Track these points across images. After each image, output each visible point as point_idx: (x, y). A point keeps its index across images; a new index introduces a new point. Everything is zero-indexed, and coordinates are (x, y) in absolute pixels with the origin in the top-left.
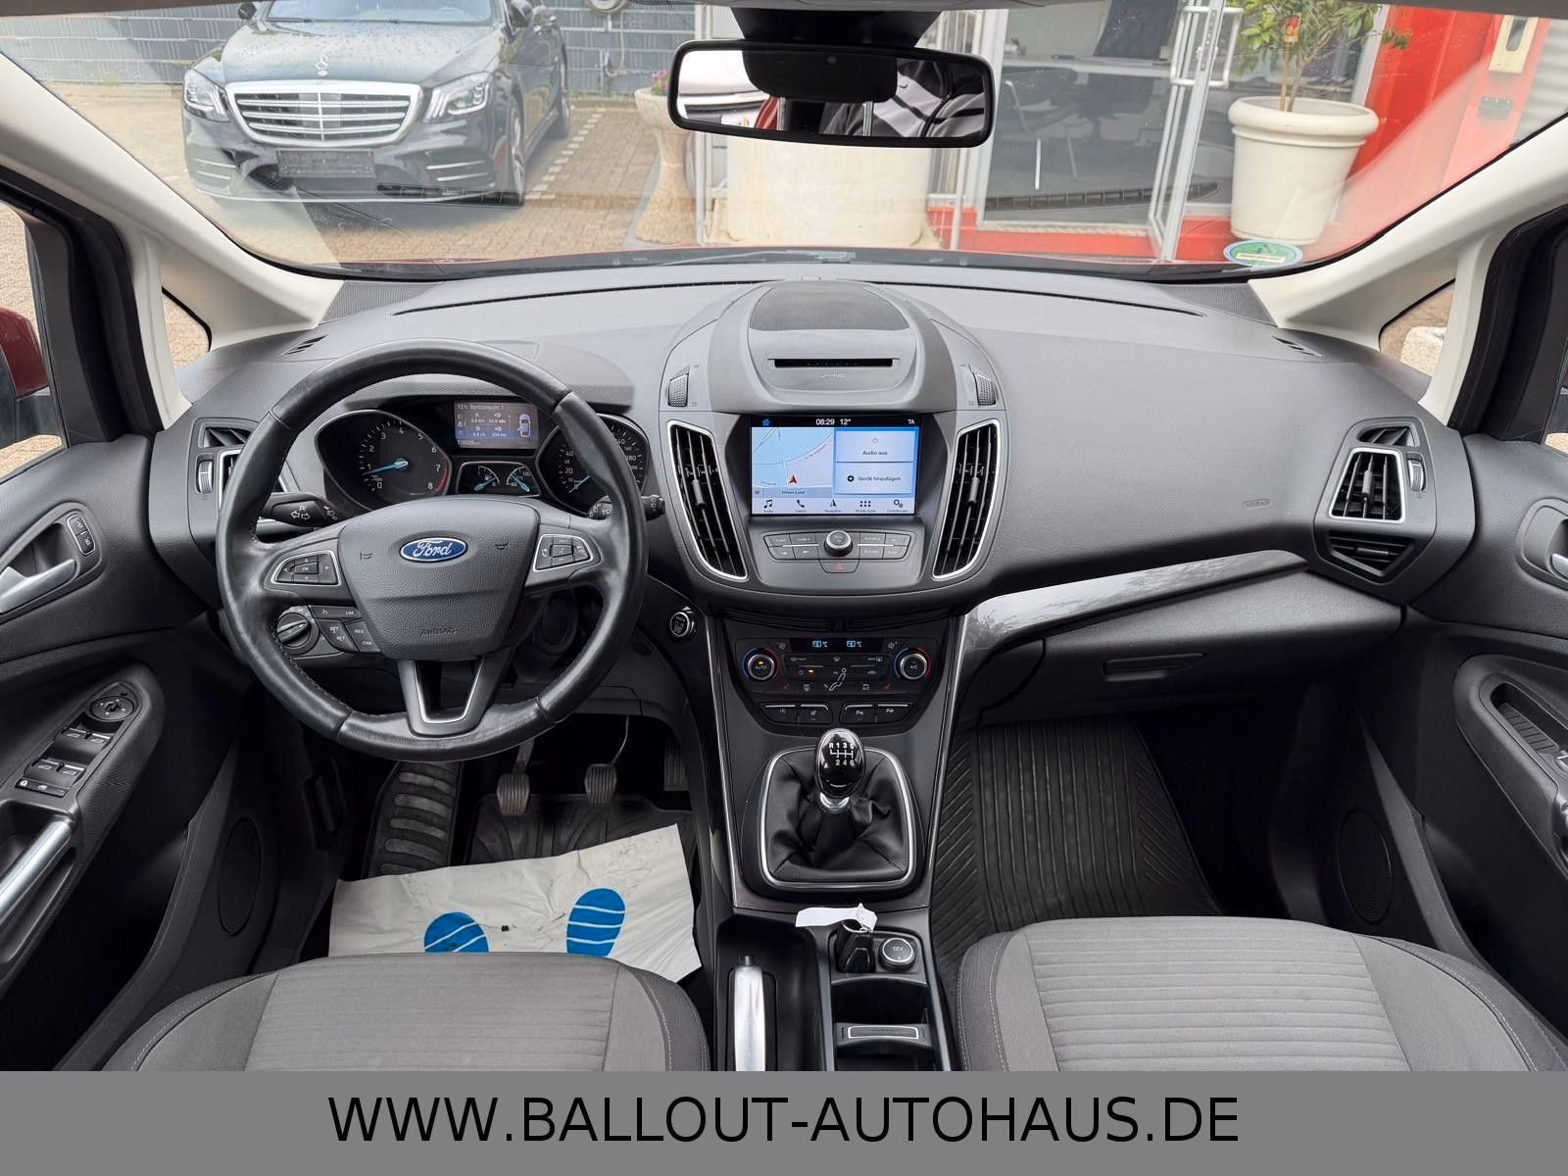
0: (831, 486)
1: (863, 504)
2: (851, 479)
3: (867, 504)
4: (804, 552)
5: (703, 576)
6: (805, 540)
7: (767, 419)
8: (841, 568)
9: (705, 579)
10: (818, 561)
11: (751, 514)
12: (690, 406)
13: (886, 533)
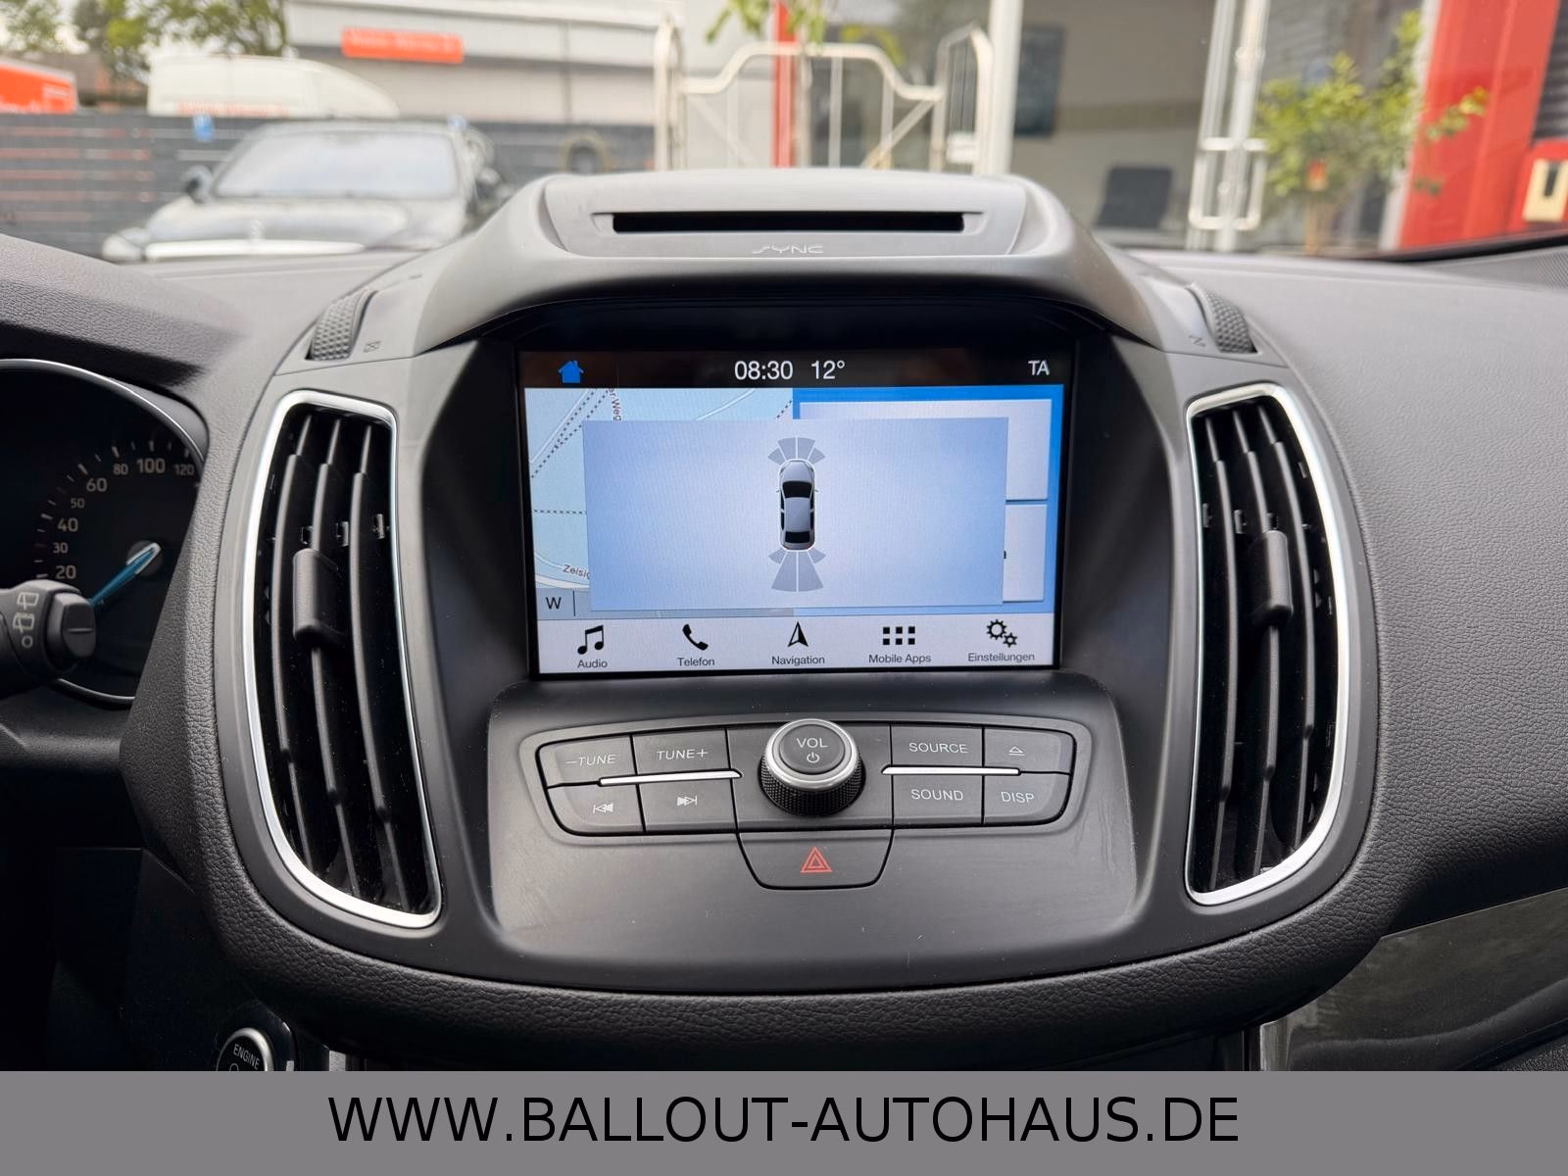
1: (893, 636)
3: (905, 636)
4: (681, 801)
5: (272, 914)
6: (688, 754)
7: (576, 362)
8: (822, 866)
9: (276, 925)
10: (732, 836)
11: (534, 675)
12: (357, 353)
13: (983, 727)
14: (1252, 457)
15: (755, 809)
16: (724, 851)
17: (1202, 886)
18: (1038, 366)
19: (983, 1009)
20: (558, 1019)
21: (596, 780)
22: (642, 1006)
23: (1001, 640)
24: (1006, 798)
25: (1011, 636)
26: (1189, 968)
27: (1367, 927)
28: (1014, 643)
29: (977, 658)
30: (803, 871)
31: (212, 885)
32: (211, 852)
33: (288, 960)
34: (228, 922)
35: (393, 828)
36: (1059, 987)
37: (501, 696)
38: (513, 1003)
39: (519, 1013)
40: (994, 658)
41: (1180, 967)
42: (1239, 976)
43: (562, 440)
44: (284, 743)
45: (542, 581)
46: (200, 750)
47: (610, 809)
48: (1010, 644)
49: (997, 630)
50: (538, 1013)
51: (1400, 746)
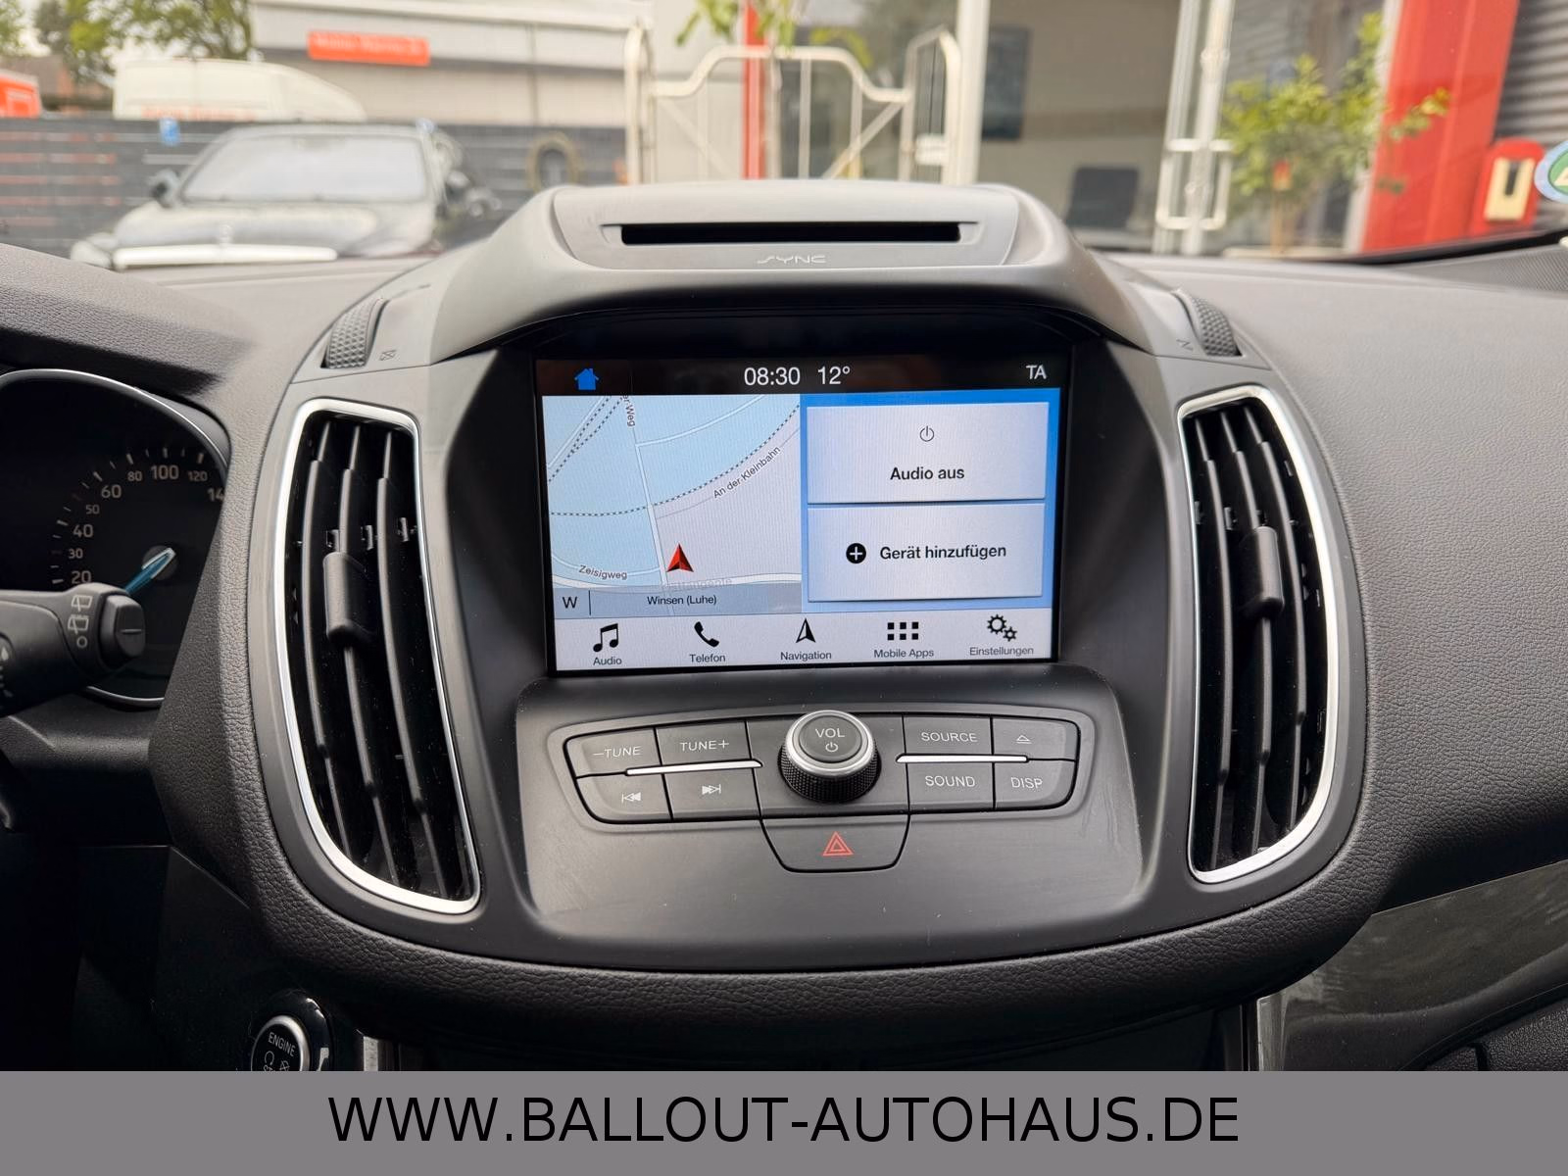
0: (798, 578)
1: (897, 632)
2: (856, 553)
3: (909, 631)
4: (706, 790)
5: (316, 903)
6: (710, 745)
7: (591, 370)
8: (843, 850)
9: (319, 913)
10: (757, 823)
11: (551, 672)
12: (373, 362)
13: (991, 717)
14: (1240, 457)
15: (776, 798)
16: (748, 837)
17: (1203, 864)
18: (1035, 370)
19: (1000, 983)
20: (596, 998)
21: (623, 770)
22: (676, 984)
23: (1001, 634)
24: (1016, 783)
25: (1011, 630)
26: (1194, 942)
27: (1360, 903)
28: (1014, 637)
29: (978, 652)
30: (825, 854)
31: (255, 876)
32: (254, 844)
33: (333, 947)
34: (273, 911)
35: (429, 819)
36: (1072, 962)
37: (525, 692)
38: (552, 984)
39: (558, 993)
40: (995, 652)
41: (1186, 941)
42: (1241, 950)
43: (578, 444)
44: (320, 739)
45: (558, 581)
46: (238, 746)
47: (637, 799)
48: (1009, 639)
49: (997, 624)
50: (577, 992)
51: (1388, 731)
